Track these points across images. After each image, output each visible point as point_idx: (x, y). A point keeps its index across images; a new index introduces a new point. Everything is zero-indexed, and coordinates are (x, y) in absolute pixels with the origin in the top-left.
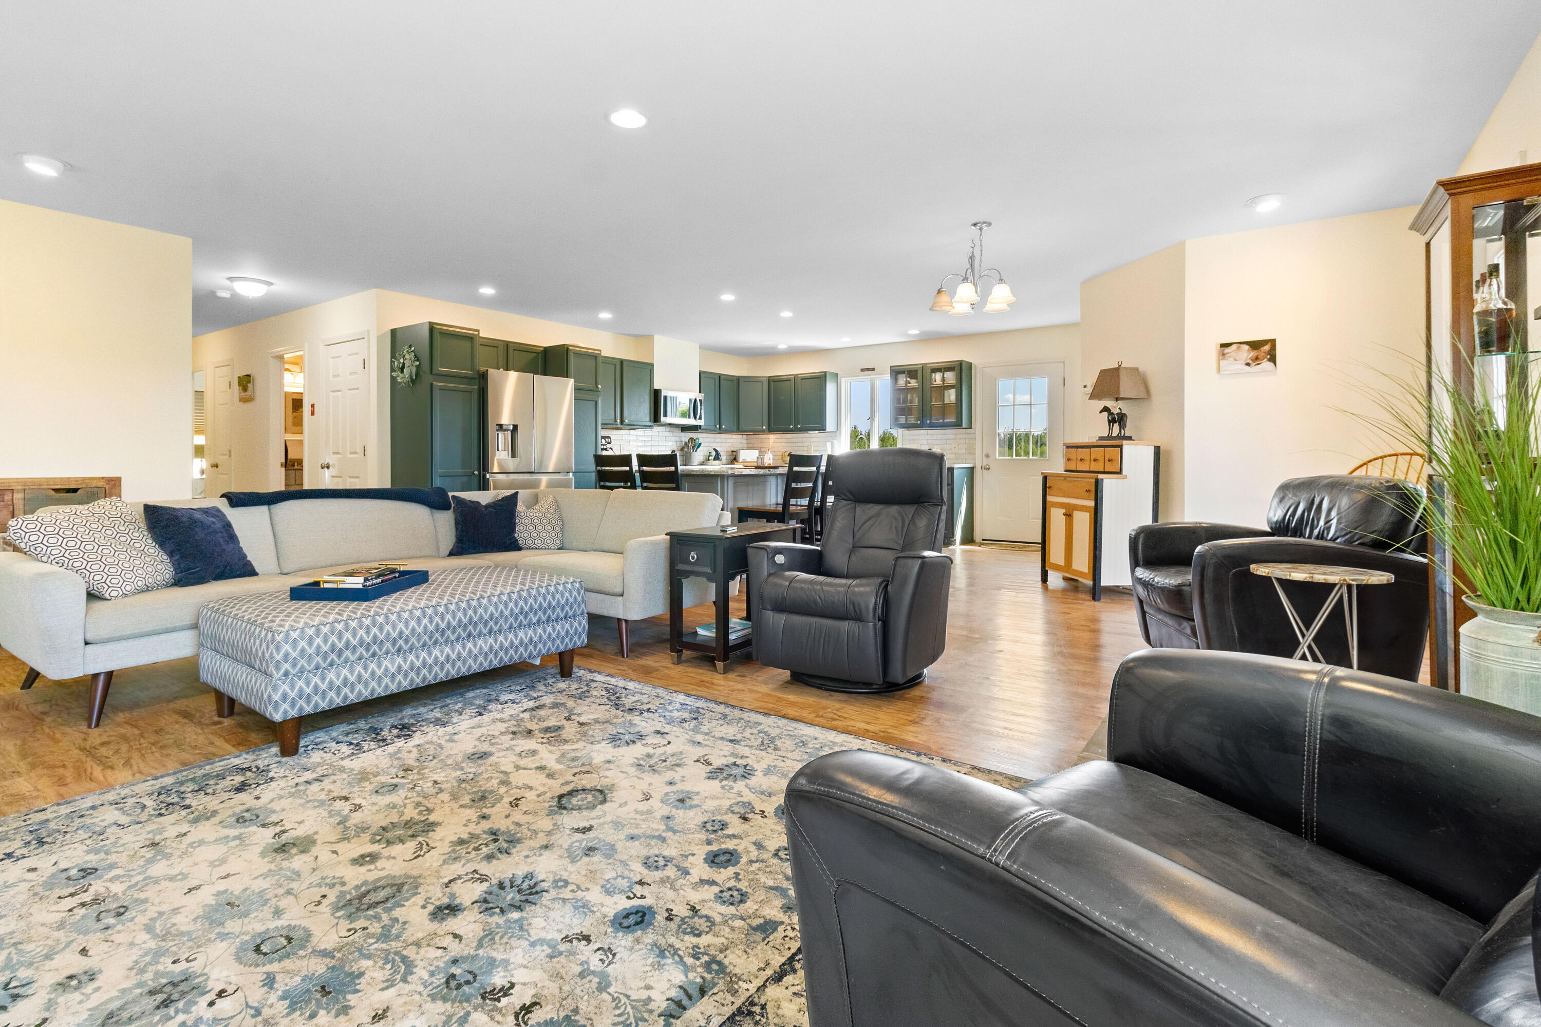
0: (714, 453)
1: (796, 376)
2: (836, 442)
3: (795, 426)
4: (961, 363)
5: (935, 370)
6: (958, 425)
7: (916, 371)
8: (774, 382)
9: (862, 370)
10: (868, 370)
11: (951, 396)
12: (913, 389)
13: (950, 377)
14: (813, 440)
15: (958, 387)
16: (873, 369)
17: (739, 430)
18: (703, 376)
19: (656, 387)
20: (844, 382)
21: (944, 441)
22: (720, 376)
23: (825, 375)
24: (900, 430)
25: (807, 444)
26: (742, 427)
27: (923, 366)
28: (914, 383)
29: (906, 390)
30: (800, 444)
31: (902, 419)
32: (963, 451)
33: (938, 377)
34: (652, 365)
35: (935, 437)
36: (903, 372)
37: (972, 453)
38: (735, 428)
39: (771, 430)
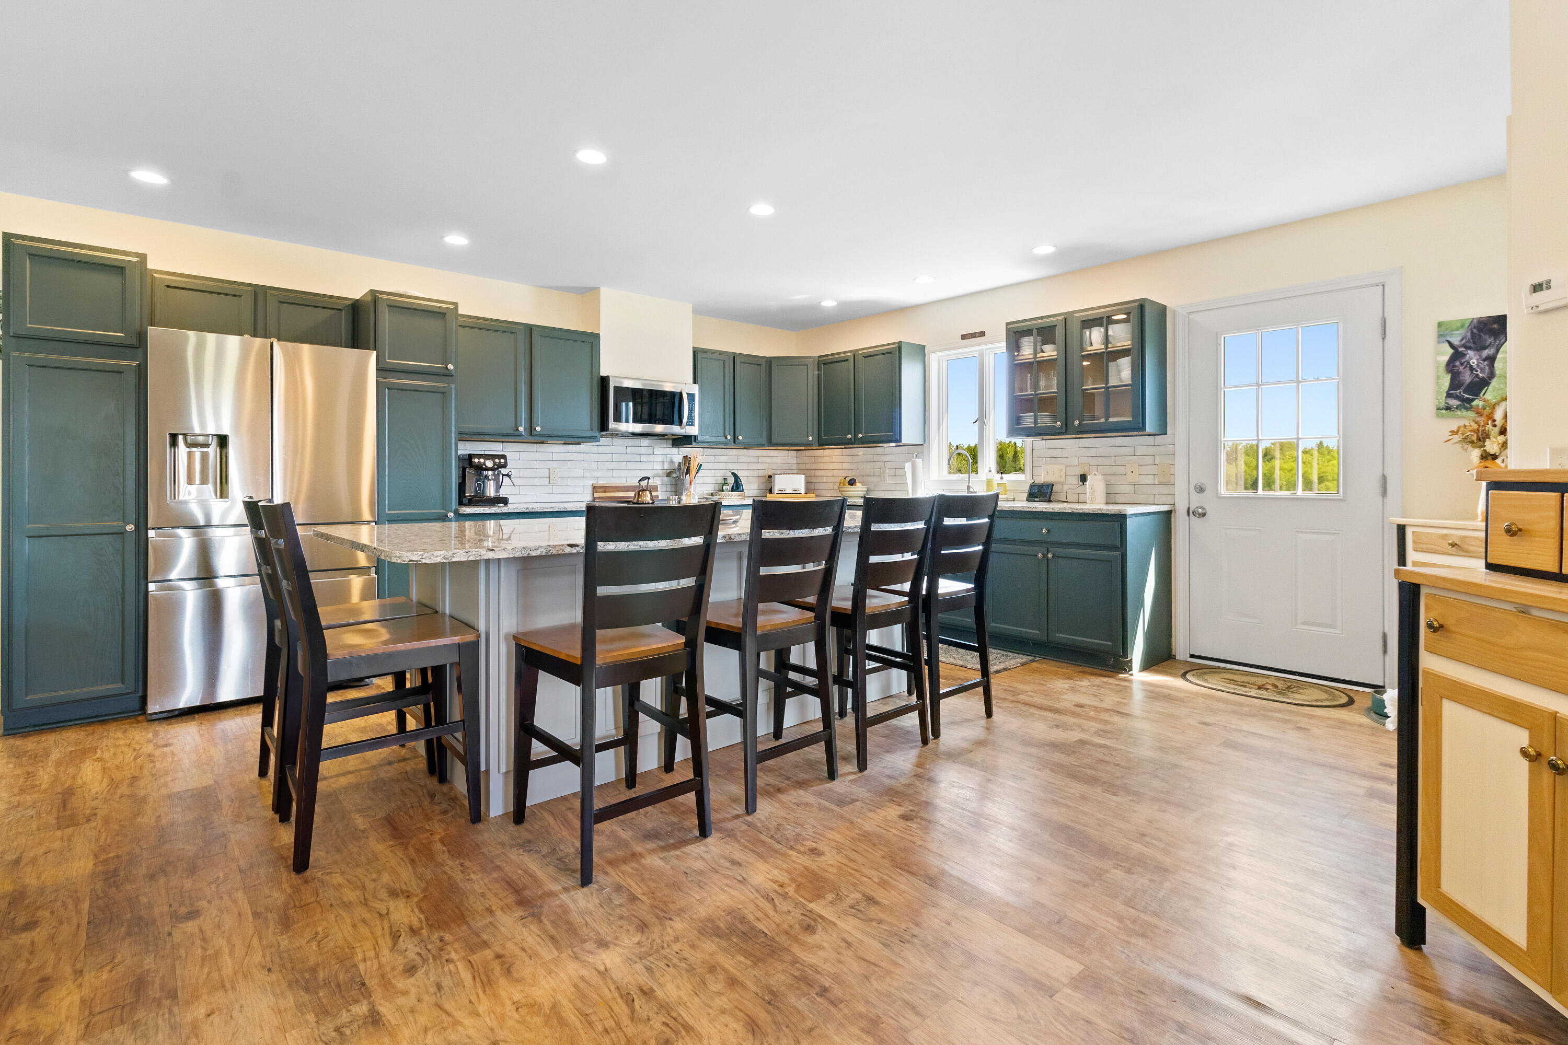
0: (731, 480)
1: (855, 353)
2: (919, 462)
3: (855, 436)
4: (1142, 306)
5: (1089, 323)
6: (1136, 427)
7: (1053, 328)
8: (826, 363)
9: (964, 337)
10: (973, 335)
11: (1122, 371)
12: (1050, 362)
13: (1121, 335)
14: (888, 458)
15: (1137, 353)
16: (982, 334)
17: (770, 443)
18: (699, 356)
19: (603, 373)
20: (935, 360)
21: (1110, 461)
22: (734, 357)
23: (900, 348)
24: (1030, 440)
25: (877, 465)
26: (775, 439)
27: (1067, 318)
28: (1050, 351)
29: (1038, 366)
30: (869, 466)
31: (1028, 420)
32: (1149, 479)
33: (1095, 337)
34: (597, 336)
35: (1093, 452)
36: (1028, 332)
37: (1168, 483)
38: (763, 440)
39: (822, 443)
